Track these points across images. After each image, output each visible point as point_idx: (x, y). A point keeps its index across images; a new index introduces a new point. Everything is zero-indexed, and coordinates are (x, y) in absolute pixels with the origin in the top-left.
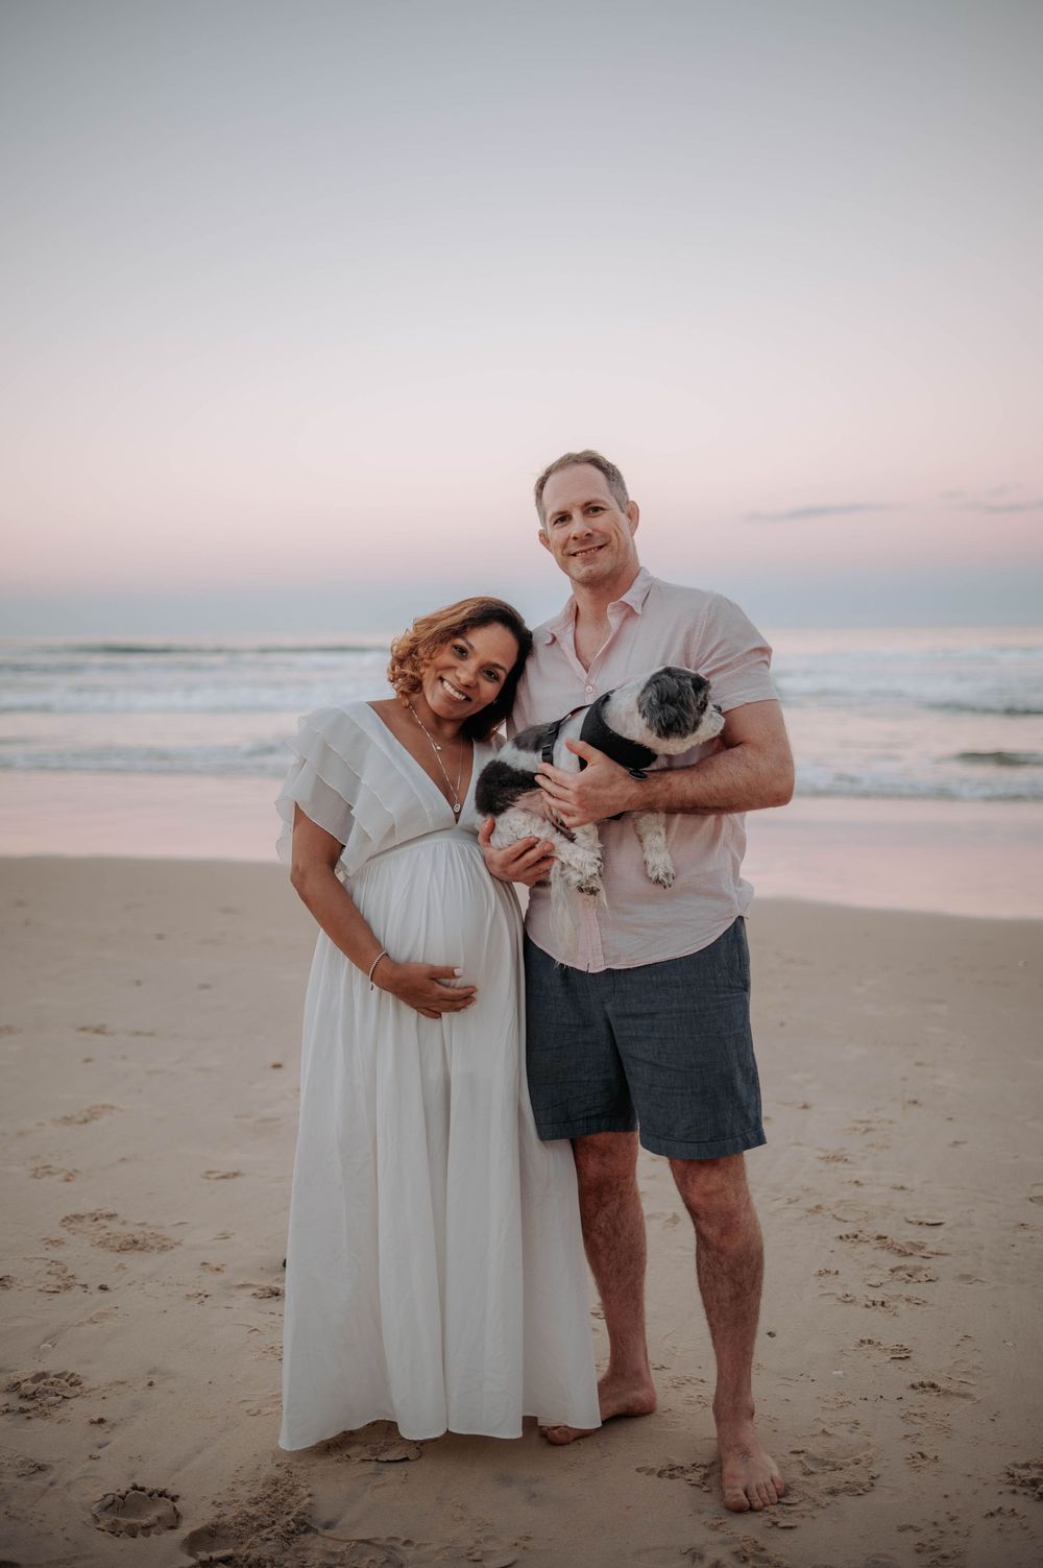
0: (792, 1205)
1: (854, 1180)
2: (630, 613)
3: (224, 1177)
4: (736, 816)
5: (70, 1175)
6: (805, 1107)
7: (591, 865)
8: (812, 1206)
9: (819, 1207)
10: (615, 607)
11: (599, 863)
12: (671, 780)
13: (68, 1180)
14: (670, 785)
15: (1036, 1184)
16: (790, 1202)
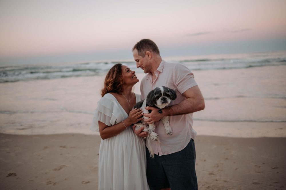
0: (203, 187)
1: (216, 179)
2: (160, 73)
3: (86, 183)
4: (189, 114)
5: (55, 184)
6: (205, 161)
7: (155, 137)
8: (207, 187)
9: (209, 187)
10: (156, 72)
11: (157, 136)
12: (172, 109)
13: (54, 185)
14: (172, 110)
15: (254, 179)
16: (203, 186)
